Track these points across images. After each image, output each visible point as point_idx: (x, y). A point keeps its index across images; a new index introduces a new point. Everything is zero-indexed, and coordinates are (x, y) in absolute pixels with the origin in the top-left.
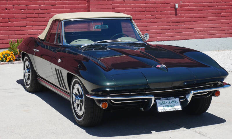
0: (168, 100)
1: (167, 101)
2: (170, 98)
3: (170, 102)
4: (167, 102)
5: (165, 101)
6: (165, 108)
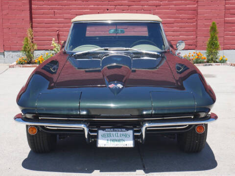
0: (117, 132)
1: (114, 133)
2: (120, 130)
3: (119, 135)
4: (114, 136)
5: (112, 133)
6: (109, 142)
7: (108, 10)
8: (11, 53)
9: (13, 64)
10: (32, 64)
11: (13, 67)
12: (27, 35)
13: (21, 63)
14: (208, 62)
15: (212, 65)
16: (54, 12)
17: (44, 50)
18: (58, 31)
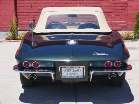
7: (67, 4)
8: (2, 32)
9: (3, 40)
10: (16, 40)
11: (3, 42)
12: (12, 20)
13: (8, 39)
14: (135, 39)
15: (137, 41)
16: (31, 5)
17: (24, 30)
18: (33, 17)
